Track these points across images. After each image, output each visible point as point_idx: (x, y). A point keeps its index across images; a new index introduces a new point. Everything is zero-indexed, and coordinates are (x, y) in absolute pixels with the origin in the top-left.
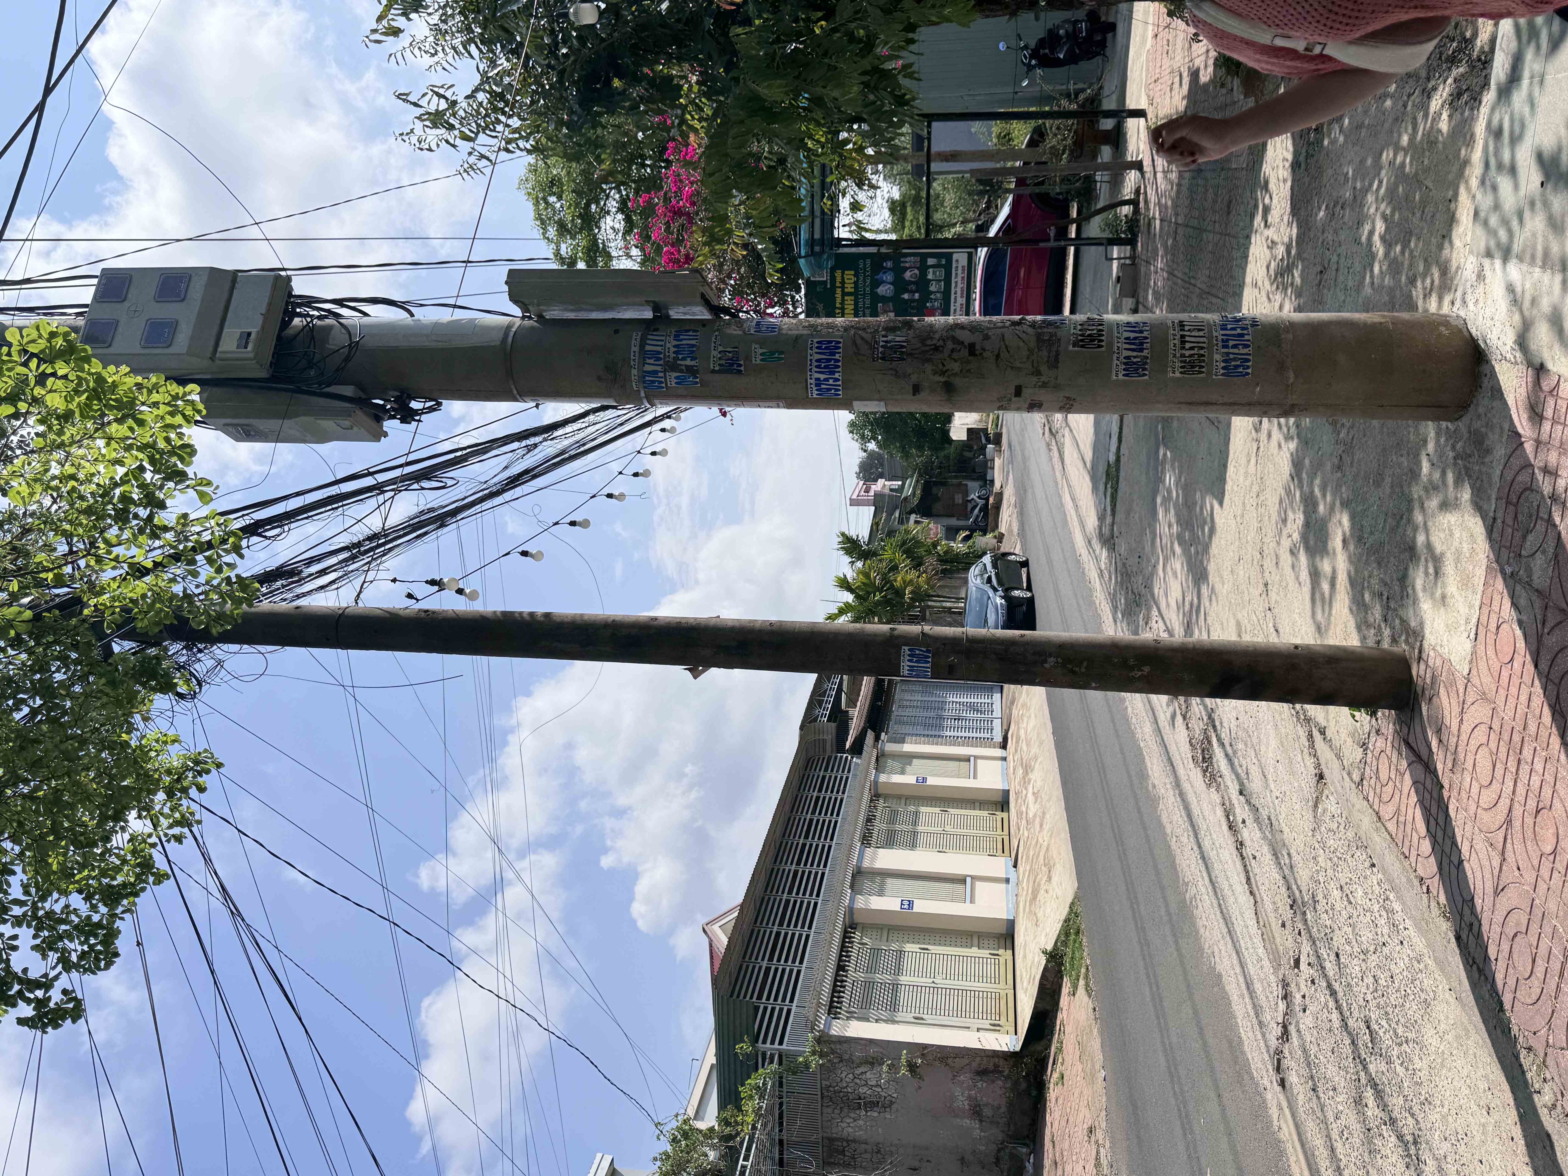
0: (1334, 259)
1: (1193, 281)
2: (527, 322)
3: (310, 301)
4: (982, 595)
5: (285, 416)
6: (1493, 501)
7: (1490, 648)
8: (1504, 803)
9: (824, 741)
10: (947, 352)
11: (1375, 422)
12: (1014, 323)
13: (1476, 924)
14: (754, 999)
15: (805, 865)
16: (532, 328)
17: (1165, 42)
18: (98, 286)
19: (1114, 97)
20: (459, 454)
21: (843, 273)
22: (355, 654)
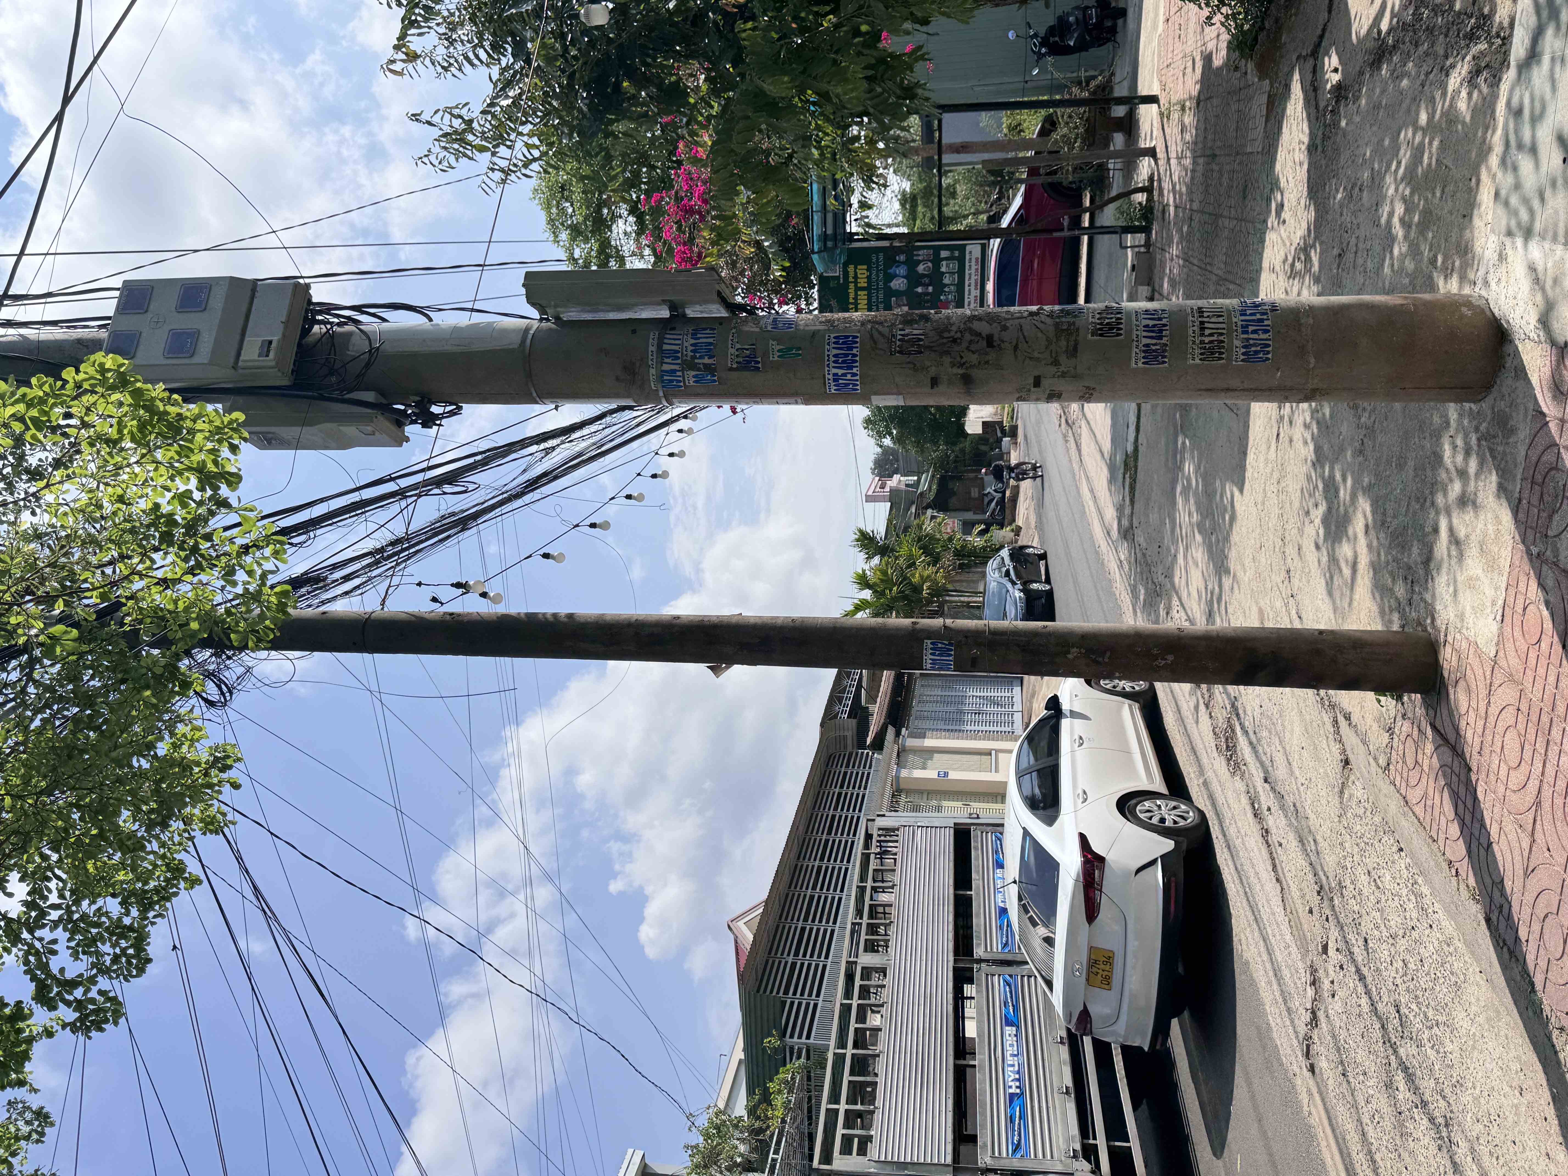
0: (1353, 241)
1: (1209, 268)
2: (544, 324)
3: (328, 308)
4: (1001, 589)
5: (304, 423)
6: (1519, 482)
7: (1517, 629)
8: (1533, 785)
9: (845, 737)
10: (965, 345)
11: (1397, 406)
12: (1031, 314)
13: (1506, 906)
14: (781, 994)
15: (829, 860)
16: (550, 329)
17: (1177, 27)
18: (120, 298)
19: (1126, 84)
20: (479, 458)
21: (856, 268)
22: (382, 658)
